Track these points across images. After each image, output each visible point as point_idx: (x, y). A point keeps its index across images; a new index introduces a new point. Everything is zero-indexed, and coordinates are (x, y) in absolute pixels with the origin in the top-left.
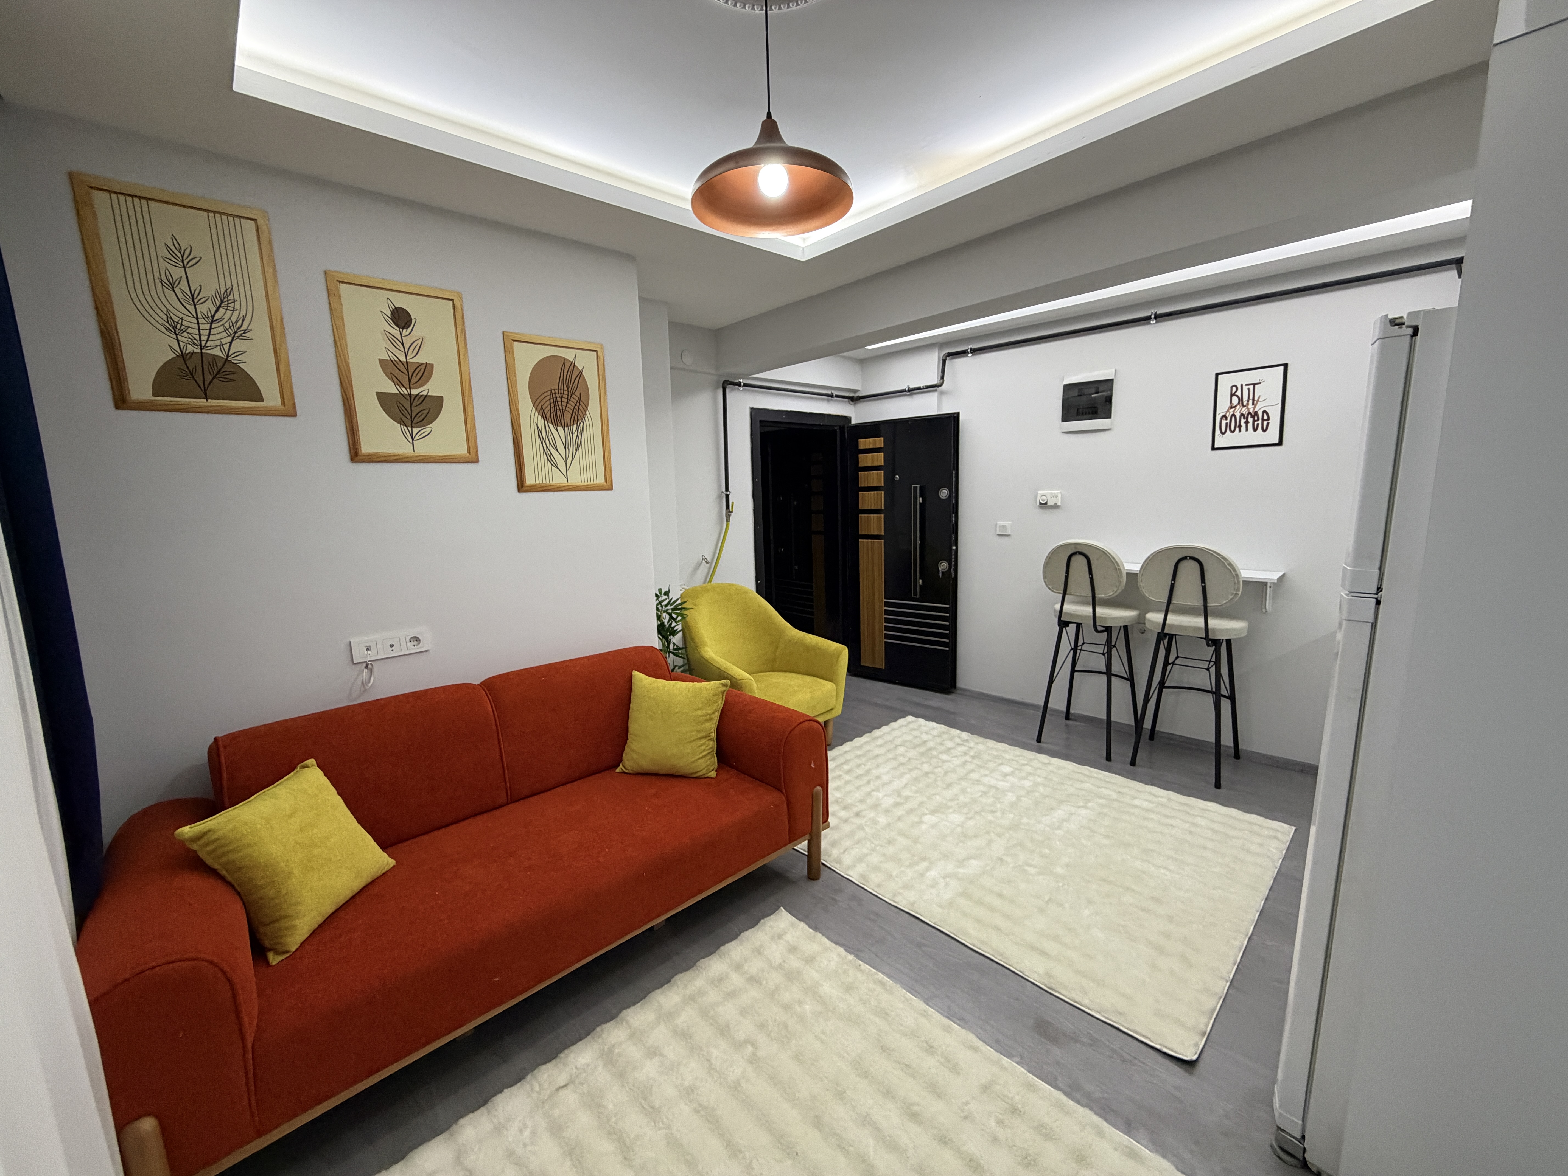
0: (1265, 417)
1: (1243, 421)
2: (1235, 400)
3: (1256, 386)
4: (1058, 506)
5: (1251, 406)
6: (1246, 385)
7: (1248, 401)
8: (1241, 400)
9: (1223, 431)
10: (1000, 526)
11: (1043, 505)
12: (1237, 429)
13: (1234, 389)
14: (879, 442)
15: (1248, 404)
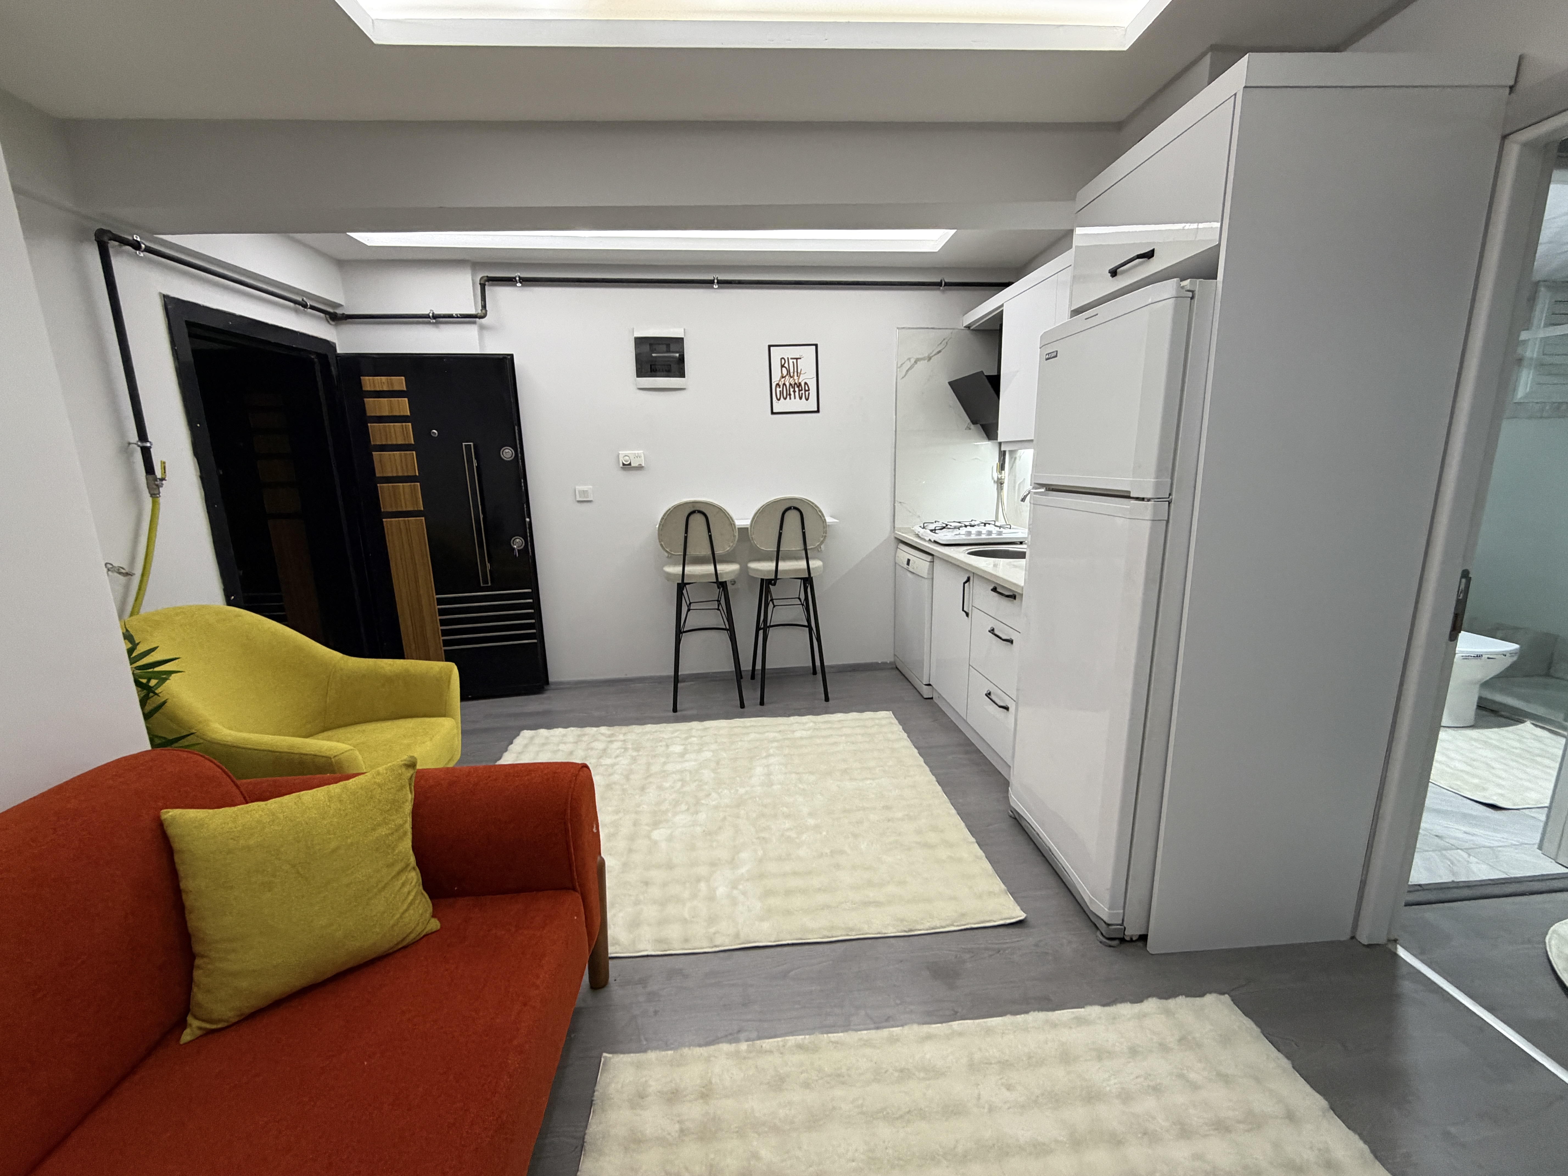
0: (807, 389)
1: (792, 390)
2: (785, 372)
3: (798, 360)
4: (643, 467)
5: (796, 377)
6: (791, 359)
7: (794, 373)
8: (788, 371)
9: (778, 398)
10: (579, 491)
11: (627, 466)
12: (788, 397)
13: (783, 361)
14: (399, 383)
15: (794, 375)
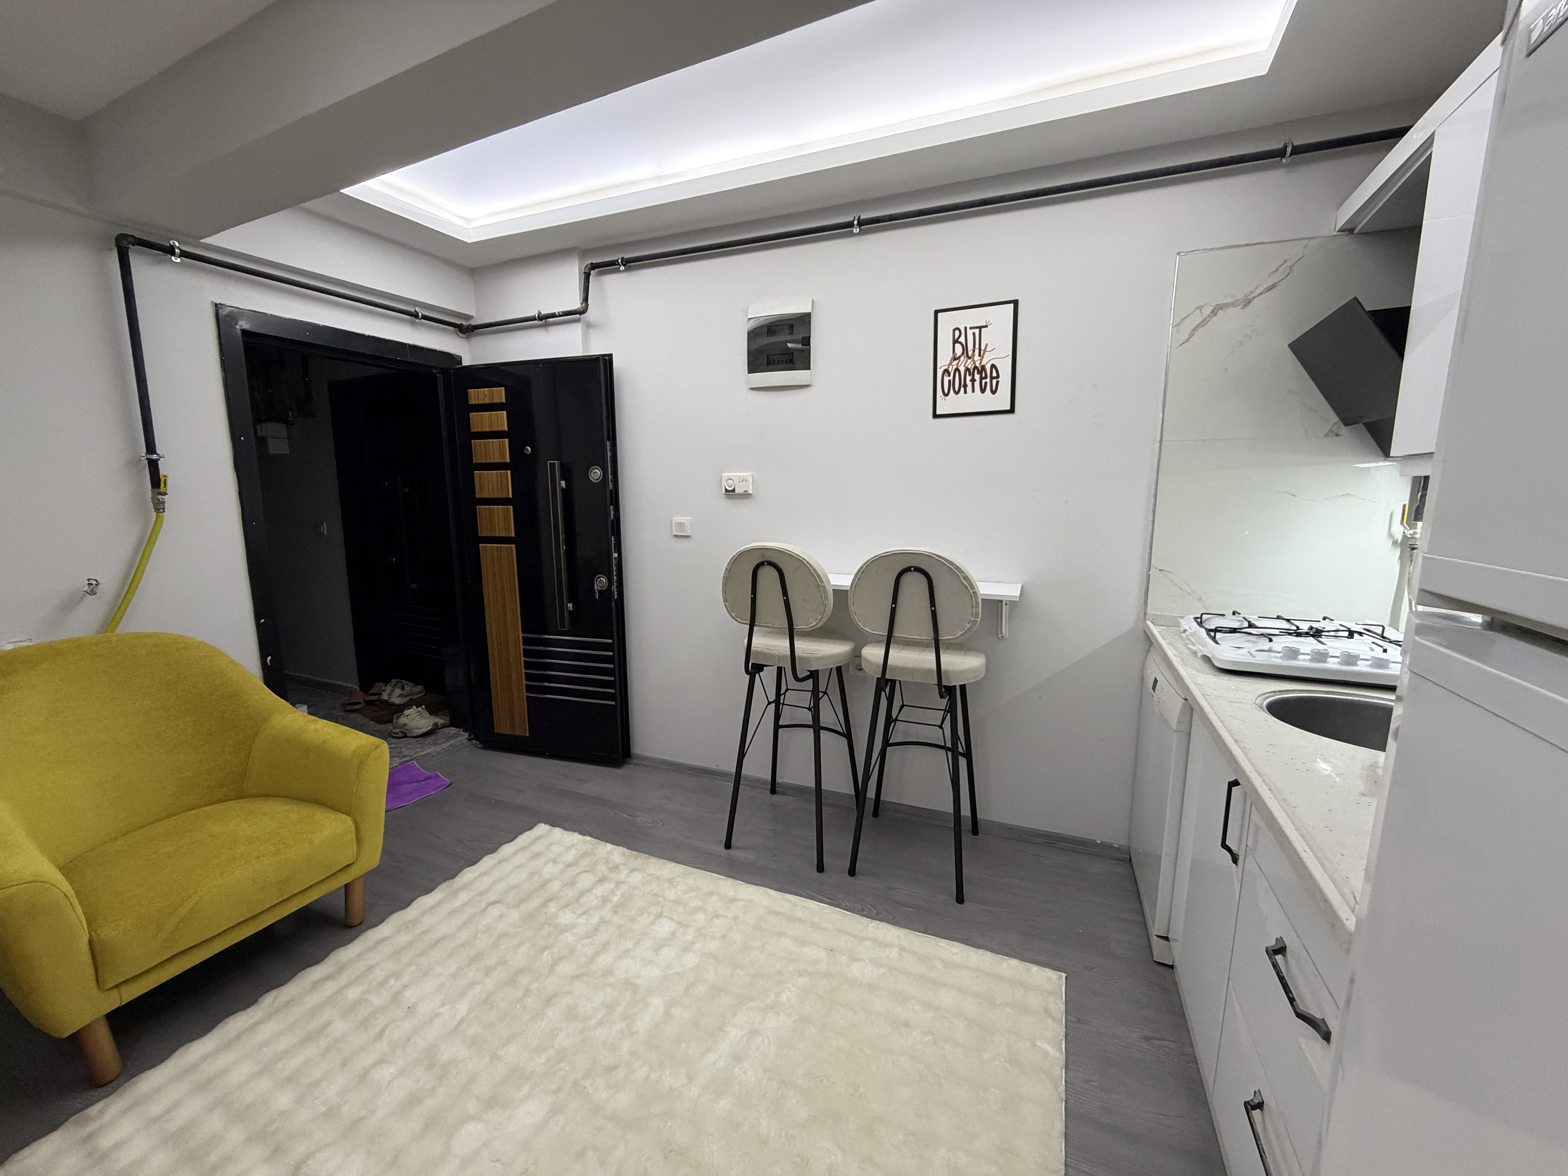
0: (994, 374)
1: (969, 378)
2: (959, 349)
3: (983, 329)
4: (750, 495)
5: (977, 358)
6: (971, 328)
7: (974, 351)
8: (965, 348)
9: (946, 391)
10: (677, 524)
11: (730, 493)
12: (962, 389)
13: (957, 332)
14: (499, 394)
15: (973, 355)
